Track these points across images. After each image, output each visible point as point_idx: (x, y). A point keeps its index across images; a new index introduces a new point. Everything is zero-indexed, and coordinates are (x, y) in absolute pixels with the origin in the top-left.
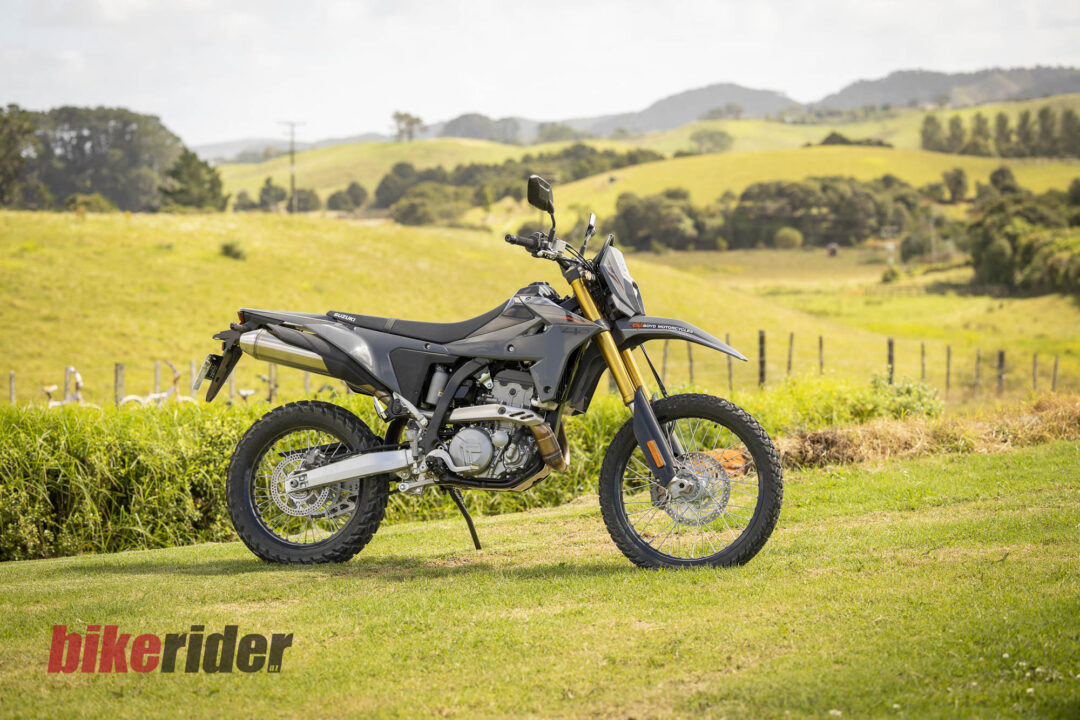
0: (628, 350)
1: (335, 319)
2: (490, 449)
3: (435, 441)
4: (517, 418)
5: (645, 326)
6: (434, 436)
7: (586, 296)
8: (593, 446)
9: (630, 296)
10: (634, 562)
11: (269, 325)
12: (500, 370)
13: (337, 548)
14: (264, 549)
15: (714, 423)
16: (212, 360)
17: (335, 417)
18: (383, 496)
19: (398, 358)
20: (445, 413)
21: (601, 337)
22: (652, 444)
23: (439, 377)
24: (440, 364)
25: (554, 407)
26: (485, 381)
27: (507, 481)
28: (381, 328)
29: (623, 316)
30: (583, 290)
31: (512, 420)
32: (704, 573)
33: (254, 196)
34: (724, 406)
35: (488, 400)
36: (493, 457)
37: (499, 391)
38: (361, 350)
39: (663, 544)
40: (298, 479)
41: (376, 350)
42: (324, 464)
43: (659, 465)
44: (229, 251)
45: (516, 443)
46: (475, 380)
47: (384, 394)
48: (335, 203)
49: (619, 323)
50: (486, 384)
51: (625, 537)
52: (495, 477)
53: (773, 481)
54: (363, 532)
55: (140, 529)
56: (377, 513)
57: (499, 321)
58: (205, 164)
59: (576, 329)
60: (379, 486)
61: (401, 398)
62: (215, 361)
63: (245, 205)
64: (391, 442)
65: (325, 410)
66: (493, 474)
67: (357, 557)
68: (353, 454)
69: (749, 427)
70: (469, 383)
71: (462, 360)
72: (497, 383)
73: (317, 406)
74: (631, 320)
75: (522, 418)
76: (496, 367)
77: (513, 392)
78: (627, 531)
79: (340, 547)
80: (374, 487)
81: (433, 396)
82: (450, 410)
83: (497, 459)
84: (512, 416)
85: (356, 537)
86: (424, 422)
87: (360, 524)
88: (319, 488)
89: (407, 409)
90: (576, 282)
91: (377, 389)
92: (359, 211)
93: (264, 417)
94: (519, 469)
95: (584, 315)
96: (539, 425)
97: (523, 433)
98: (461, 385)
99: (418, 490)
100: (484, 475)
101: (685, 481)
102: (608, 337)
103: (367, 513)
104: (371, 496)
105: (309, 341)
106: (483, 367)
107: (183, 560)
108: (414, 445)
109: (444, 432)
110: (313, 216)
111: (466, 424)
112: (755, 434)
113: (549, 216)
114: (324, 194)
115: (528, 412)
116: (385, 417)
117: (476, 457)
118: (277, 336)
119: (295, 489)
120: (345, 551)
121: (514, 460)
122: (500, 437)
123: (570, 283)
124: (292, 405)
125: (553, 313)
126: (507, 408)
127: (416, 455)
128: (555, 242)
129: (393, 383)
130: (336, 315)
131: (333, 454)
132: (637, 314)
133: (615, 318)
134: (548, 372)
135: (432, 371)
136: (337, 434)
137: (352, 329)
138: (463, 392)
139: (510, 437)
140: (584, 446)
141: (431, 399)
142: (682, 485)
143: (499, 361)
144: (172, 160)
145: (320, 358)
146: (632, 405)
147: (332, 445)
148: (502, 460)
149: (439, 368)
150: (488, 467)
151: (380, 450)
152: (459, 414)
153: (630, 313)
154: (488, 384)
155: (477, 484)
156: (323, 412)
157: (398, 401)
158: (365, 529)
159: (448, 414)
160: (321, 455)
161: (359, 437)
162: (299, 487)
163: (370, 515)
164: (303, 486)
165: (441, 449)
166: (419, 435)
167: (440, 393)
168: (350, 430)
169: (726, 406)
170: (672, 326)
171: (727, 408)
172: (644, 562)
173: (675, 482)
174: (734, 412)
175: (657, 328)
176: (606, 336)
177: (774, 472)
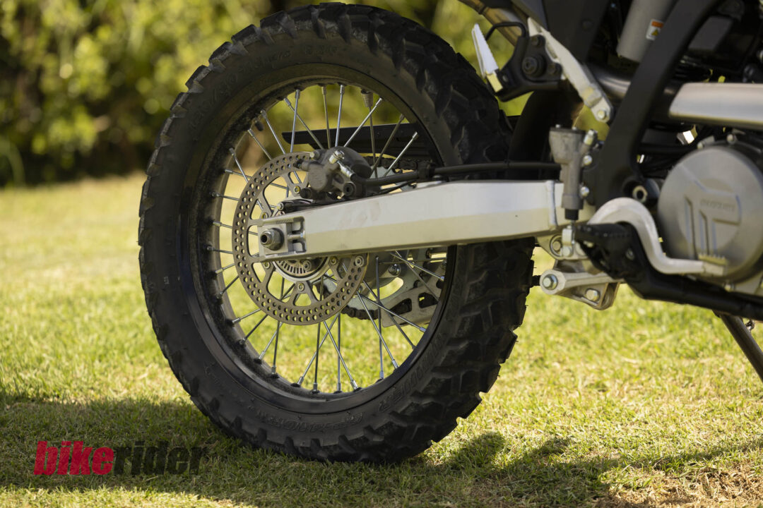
17: (397, 61)
20: (660, 90)
40: (283, 228)
42: (349, 195)
47: (506, 17)
61: (547, 35)
68: (419, 179)
73: (356, 25)
80: (479, 272)
81: (636, 33)
82: (675, 84)
85: (426, 401)
86: (600, 111)
87: (435, 369)
89: (559, 69)
98: (712, 11)
99: (592, 294)
103: (458, 340)
104: (467, 295)
108: (569, 172)
111: (712, 130)
116: (497, 88)
119: (276, 255)
127: (571, 206)
138: (713, 34)
141: (629, 47)
155: (737, 307)
156: (372, 44)
157: (541, 40)
158: (448, 382)
159: (668, 91)
160: (343, 169)
161: (450, 125)
162: (285, 249)
163: (462, 346)
164: (299, 246)
165: (640, 195)
166: (583, 148)
167: (652, 29)
168: (432, 103)
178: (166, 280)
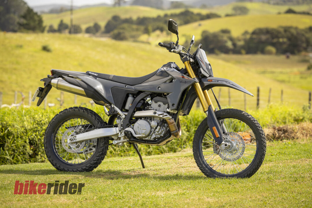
0: (206, 91)
1: (90, 75)
2: (149, 128)
3: (128, 124)
4: (161, 116)
5: (213, 81)
6: (128, 122)
7: (190, 69)
8: (190, 130)
9: (208, 69)
10: (206, 175)
11: (63, 76)
12: (155, 97)
13: (87, 166)
14: (58, 166)
15: (240, 121)
16: (40, 90)
17: (88, 113)
18: (106, 145)
19: (114, 91)
20: (132, 113)
21: (195, 85)
22: (215, 128)
23: (130, 99)
24: (131, 94)
25: (176, 112)
26: (149, 101)
27: (156, 141)
28: (108, 79)
29: (205, 77)
30: (189, 66)
31: (159, 117)
32: (233, 180)
33: (56, 27)
34: (244, 114)
35: (150, 108)
36: (151, 131)
37: (154, 105)
38: (99, 87)
39: (218, 168)
40: (73, 138)
41: (106, 87)
42: (83, 132)
43: (217, 137)
44: (45, 49)
45: (160, 126)
46: (144, 100)
47: (108, 105)
48: (88, 31)
49: (202, 79)
50: (149, 102)
51: (202, 165)
52: (151, 139)
53: (262, 144)
54: (98, 160)
55: (8, 157)
56: (104, 152)
57: (155, 77)
58: (36, 14)
59: (186, 81)
60: (105, 141)
61: (115, 107)
62: (41, 90)
63: (52, 30)
64: (110, 124)
65: (84, 110)
66: (151, 138)
67: (95, 170)
68: (95, 129)
69: (253, 122)
70: (142, 101)
71: (140, 92)
72: (153, 102)
73: (81, 109)
74: (207, 79)
75: (163, 116)
76: (153, 95)
77: (159, 106)
78: (203, 162)
79: (89, 165)
80: (103, 142)
81: (128, 106)
82: (134, 112)
83: (153, 132)
84: (159, 115)
85: (95, 162)
86: (124, 116)
87: (97, 157)
88: (81, 142)
89: (117, 111)
90: (186, 62)
91: (105, 103)
92: (98, 34)
93: (60, 113)
94: (161, 136)
95: (189, 75)
96: (170, 119)
97: (163, 122)
98: (139, 102)
99: (120, 144)
100: (147, 139)
101: (227, 143)
102: (198, 85)
103: (100, 152)
104: (101, 145)
105: (79, 83)
106: (148, 95)
107: (26, 169)
108: (119, 125)
109: (131, 121)
110: (79, 36)
111: (141, 118)
112: (255, 125)
113: (176, 35)
114: (84, 27)
115: (165, 114)
116: (108, 114)
117: (144, 131)
118: (66, 80)
119: (71, 142)
120: (91, 167)
121: (159, 133)
122: (154, 123)
123: (184, 63)
124: (71, 108)
125: (176, 74)
126: (157, 112)
127: (120, 129)
128: (178, 46)
129: (112, 101)
130: (90, 73)
131: (87, 128)
132: (210, 76)
133: (201, 77)
134: (174, 98)
135: (127, 96)
136: (88, 120)
137: (96, 79)
138: (140, 105)
139: (158, 124)
140: (186, 130)
141: (127, 107)
142: (226, 145)
143: (154, 93)
144: (23, 12)
145: (83, 90)
146: (207, 112)
147: (87, 125)
148: (154, 132)
149: (130, 95)
150: (149, 135)
151: (106, 127)
152: (138, 114)
153: (207, 76)
154: (150, 102)
155: (144, 142)
156: (84, 111)
157: (114, 108)
158: (99, 158)
159: (133, 113)
160: (82, 129)
161: (97, 122)
162: (73, 141)
163: (101, 153)
164: (75, 141)
165: (130, 127)
166: (121, 122)
167: (130, 105)
168: (94, 119)
169: (245, 114)
170: (224, 81)
171: (245, 115)
172: (210, 175)
173: (223, 144)
174: (248, 116)
175: (218, 82)
176: (197, 84)
177: (263, 141)
178: (50, 149)
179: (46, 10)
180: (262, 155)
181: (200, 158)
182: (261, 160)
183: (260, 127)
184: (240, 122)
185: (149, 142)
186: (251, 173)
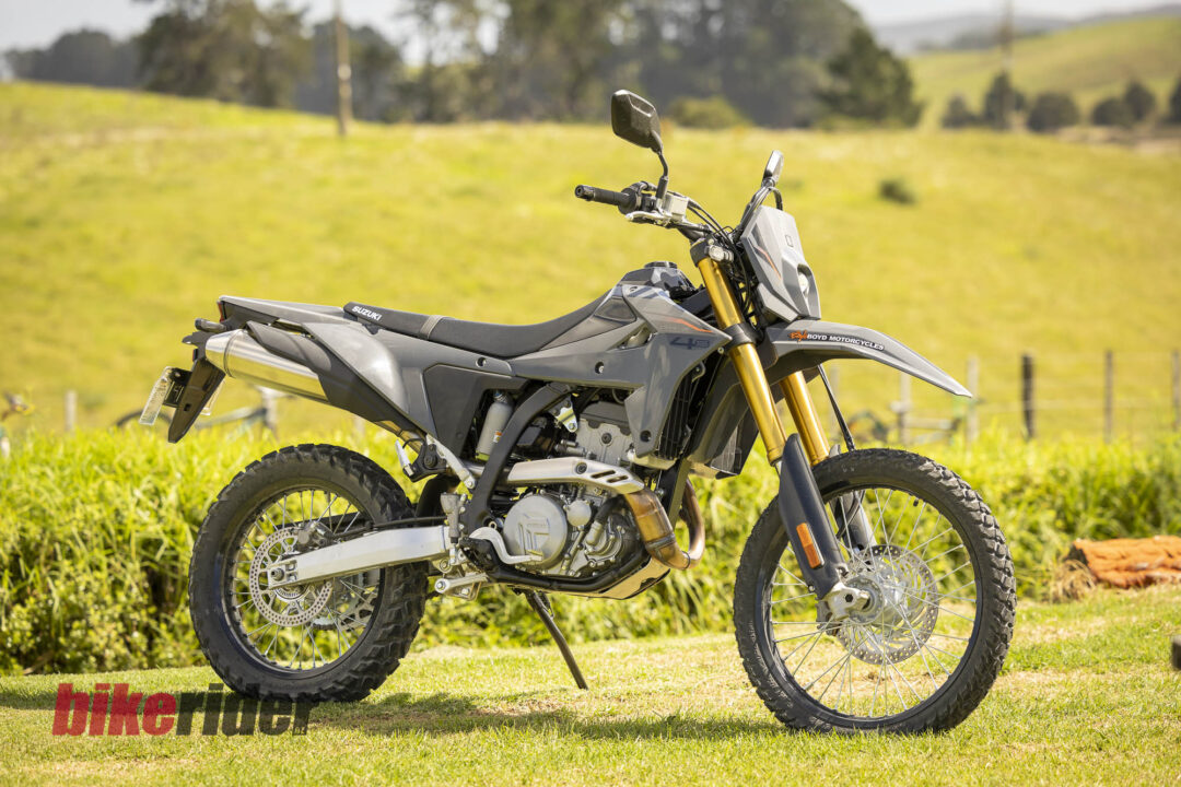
0: (798, 376)
1: (353, 316)
2: (563, 529)
3: (482, 516)
4: (603, 481)
5: (809, 336)
6: (482, 507)
7: (720, 288)
9: (794, 290)
10: (782, 720)
11: (251, 323)
12: (591, 403)
13: (341, 679)
14: (236, 677)
15: (914, 498)
16: (172, 377)
17: (347, 471)
18: (413, 597)
19: (437, 380)
20: (502, 470)
21: (739, 354)
22: (805, 529)
23: (497, 413)
24: (501, 391)
25: (667, 465)
26: (566, 419)
27: (594, 580)
28: (416, 332)
29: (779, 321)
30: (717, 276)
31: (595, 484)
33: (975, 102)
34: (927, 471)
35: (570, 450)
36: (569, 543)
37: (588, 437)
38: (379, 367)
39: (830, 696)
40: (284, 568)
41: (403, 364)
42: (323, 545)
43: (813, 565)
44: (892, 193)
45: (603, 521)
46: (551, 418)
47: (414, 436)
48: (1103, 115)
49: (771, 330)
50: (566, 424)
51: (766, 678)
52: (571, 574)
53: (997, 597)
54: (380, 654)
56: (403, 626)
57: (592, 324)
58: (886, 54)
60: (414, 578)
61: (437, 443)
62: (180, 378)
63: (957, 118)
64: (429, 512)
65: (335, 459)
66: (568, 569)
67: (377, 696)
68: (365, 531)
69: (963, 505)
70: (542, 422)
71: (533, 385)
72: (584, 422)
73: (322, 453)
74: (790, 328)
75: (611, 481)
76: (583, 399)
77: (607, 439)
78: (772, 668)
79: (346, 675)
80: (400, 584)
81: (490, 439)
82: (510, 463)
83: (576, 545)
84: (596, 476)
85: (370, 662)
86: (469, 482)
87: (375, 643)
88: (318, 583)
89: (445, 461)
90: (705, 263)
91: (404, 429)
92: (1144, 129)
93: (248, 468)
94: (607, 562)
95: (716, 321)
96: (638, 493)
97: (614, 508)
98: (530, 424)
99: (465, 591)
100: (554, 571)
101: (856, 592)
102: (750, 354)
103: (388, 624)
104: (393, 598)
106: (563, 397)
108: (451, 519)
109: (498, 499)
111: (532, 487)
112: (971, 517)
113: (656, 156)
114: (1086, 101)
115: (620, 472)
116: (411, 473)
117: (540, 542)
118: (256, 339)
119: (279, 583)
120: (353, 683)
121: (599, 548)
122: (579, 511)
123: (697, 265)
124: (290, 450)
125: (659, 306)
126: (590, 464)
127: (454, 535)
128: (668, 198)
129: (425, 419)
130: (356, 309)
131: (338, 529)
132: (803, 317)
133: (765, 326)
135: (487, 399)
136: (352, 500)
137: (373, 332)
138: (532, 435)
139: (594, 510)
141: (485, 444)
142: (849, 598)
143: (591, 389)
145: (316, 377)
146: (779, 464)
147: (346, 515)
148: (581, 547)
149: (499, 397)
150: (560, 558)
151: (410, 525)
152: (524, 471)
153: (789, 315)
154: (570, 424)
155: (548, 584)
156: (332, 462)
157: (434, 447)
158: (382, 649)
159: (506, 470)
160: (319, 531)
161: (380, 503)
162: (285, 580)
163: (391, 627)
164: (293, 578)
165: (493, 526)
166: (460, 503)
167: (496, 436)
168: (369, 493)
169: (931, 471)
170: (851, 337)
171: (931, 474)
172: (794, 720)
173: (837, 593)
174: (941, 481)
175: (827, 340)
176: (745, 352)
177: (998, 582)
178: (207, 612)
179: (942, 36)
180: (996, 640)
181: (758, 651)
182: (991, 660)
183: (990, 526)
184: (916, 504)
185: (564, 585)
186: (951, 711)
